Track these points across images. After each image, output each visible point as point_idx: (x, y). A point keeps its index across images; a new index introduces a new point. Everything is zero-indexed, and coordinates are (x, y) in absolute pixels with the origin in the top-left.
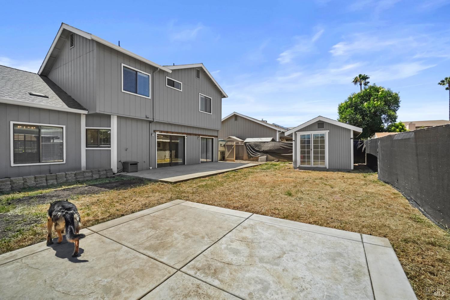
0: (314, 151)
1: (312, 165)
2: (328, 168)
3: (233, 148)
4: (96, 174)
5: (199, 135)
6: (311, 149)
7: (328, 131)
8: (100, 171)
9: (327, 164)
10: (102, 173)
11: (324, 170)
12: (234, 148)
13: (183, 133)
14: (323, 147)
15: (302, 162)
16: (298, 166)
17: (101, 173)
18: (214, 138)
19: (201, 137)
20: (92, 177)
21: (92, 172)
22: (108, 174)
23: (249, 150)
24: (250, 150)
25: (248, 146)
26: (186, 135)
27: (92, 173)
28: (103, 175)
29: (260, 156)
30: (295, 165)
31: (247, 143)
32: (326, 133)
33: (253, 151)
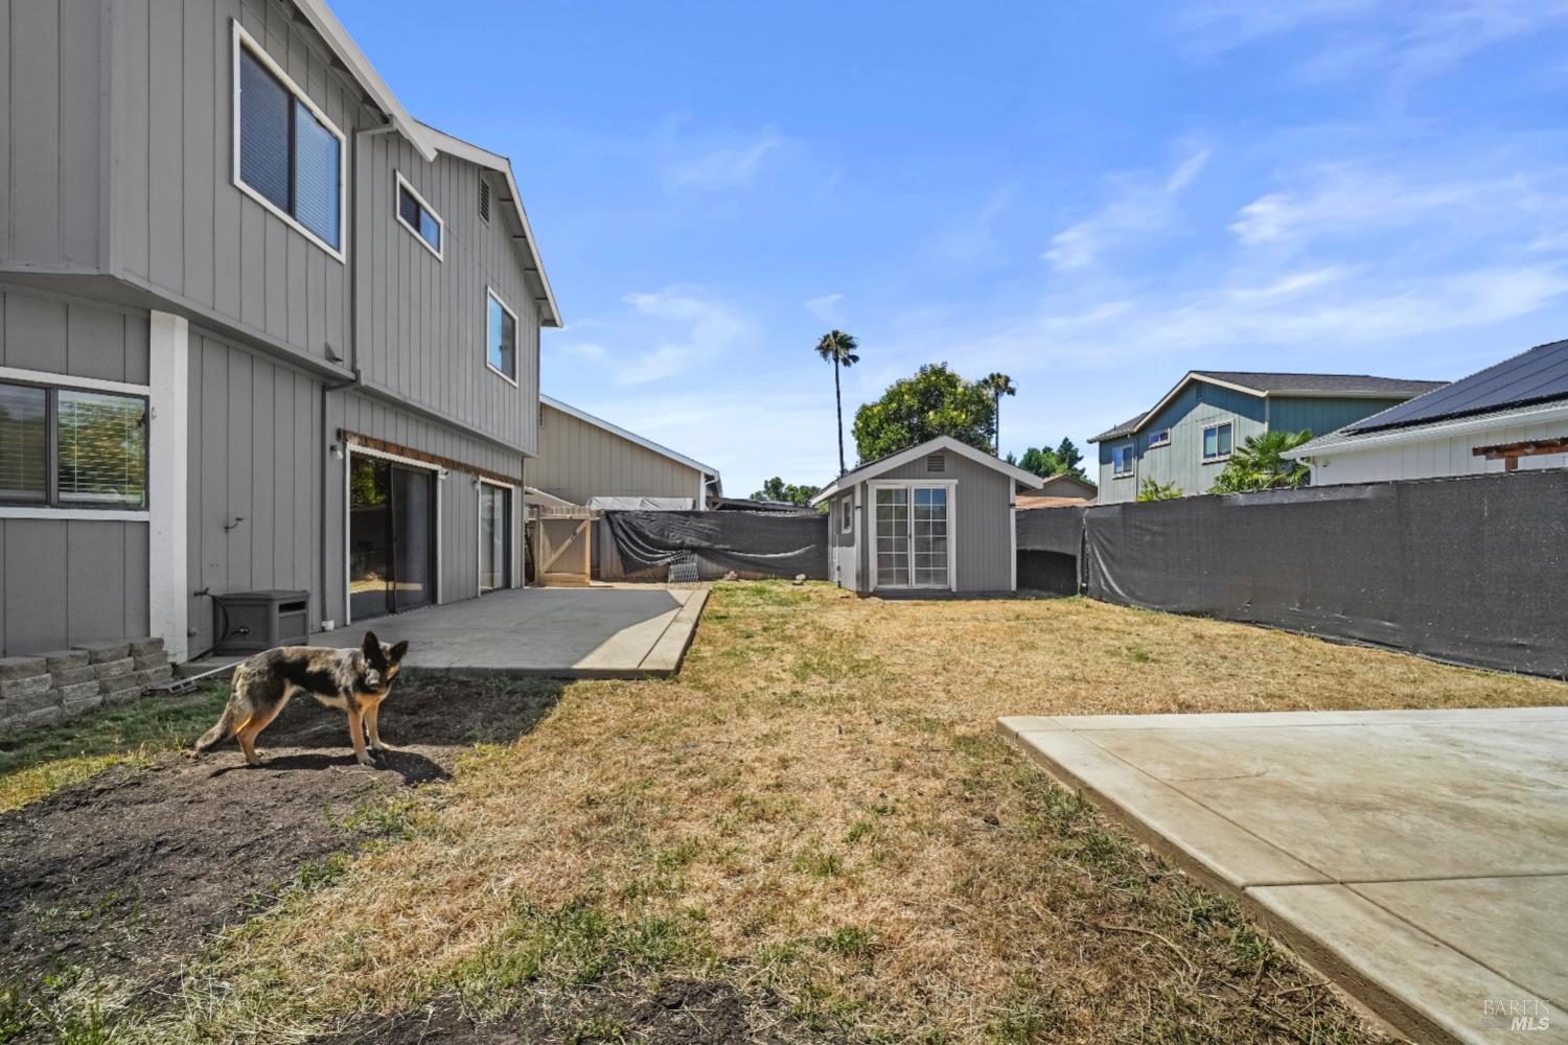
0: (916, 539)
1: (914, 585)
2: (954, 590)
3: (578, 531)
4: (77, 679)
5: (477, 472)
6: (910, 537)
7: (956, 481)
8: (99, 661)
9: (953, 582)
10: (115, 672)
11: (948, 596)
12: (585, 529)
13: (433, 459)
14: (941, 528)
15: (883, 576)
16: (871, 590)
17: (107, 669)
18: (512, 486)
19: (482, 479)
20: (59, 702)
21: (50, 665)
22: (149, 671)
23: (625, 543)
24: (630, 544)
25: (620, 525)
26: (443, 466)
27: (57, 676)
28: (119, 680)
29: (674, 563)
30: (862, 586)
31: (618, 516)
32: (950, 485)
33: (640, 542)
